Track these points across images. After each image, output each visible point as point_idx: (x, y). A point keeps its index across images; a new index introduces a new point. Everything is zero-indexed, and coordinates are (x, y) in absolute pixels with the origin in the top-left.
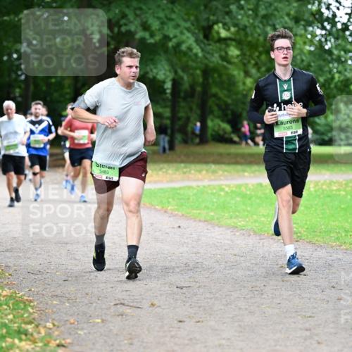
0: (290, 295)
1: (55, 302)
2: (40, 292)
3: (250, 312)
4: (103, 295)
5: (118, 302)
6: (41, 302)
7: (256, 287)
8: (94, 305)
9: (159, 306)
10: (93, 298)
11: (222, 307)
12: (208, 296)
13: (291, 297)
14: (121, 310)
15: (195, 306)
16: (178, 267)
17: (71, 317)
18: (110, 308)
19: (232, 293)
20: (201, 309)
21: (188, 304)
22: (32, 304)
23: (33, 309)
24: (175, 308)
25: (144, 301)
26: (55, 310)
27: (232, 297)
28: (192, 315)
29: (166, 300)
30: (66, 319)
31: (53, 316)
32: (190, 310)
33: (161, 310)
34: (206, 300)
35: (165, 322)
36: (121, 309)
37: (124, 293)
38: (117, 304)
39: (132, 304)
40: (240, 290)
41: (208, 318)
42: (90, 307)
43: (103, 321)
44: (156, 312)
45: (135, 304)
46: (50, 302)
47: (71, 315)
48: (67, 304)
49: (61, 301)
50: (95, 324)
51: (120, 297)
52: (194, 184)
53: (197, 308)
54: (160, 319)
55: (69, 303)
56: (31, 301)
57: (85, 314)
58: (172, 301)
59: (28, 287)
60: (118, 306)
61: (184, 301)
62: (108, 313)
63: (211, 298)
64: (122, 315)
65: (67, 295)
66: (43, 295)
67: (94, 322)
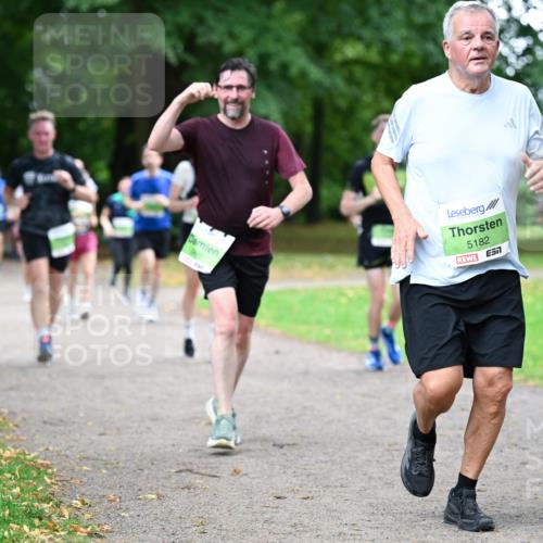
0: (449, 457)
1: (85, 468)
2: (63, 453)
3: (387, 484)
4: (159, 458)
5: (182, 468)
6: (64, 468)
7: (396, 444)
8: (146, 472)
9: (246, 474)
10: (145, 462)
11: (344, 476)
12: (322, 458)
13: (450, 460)
14: (187, 480)
15: (302, 474)
16: (274, 414)
17: (109, 491)
18: (170, 477)
19: (359, 454)
20: (311, 478)
21: (290, 472)
22: (50, 471)
23: (51, 479)
24: (270, 477)
25: (223, 466)
26: (85, 480)
27: (358, 460)
28: (297, 488)
29: (257, 465)
30: (101, 494)
31: (83, 490)
32: (294, 480)
33: (249, 480)
34: (318, 465)
35: (255, 499)
36: (188, 478)
37: (192, 454)
38: (180, 471)
39: (203, 471)
40: (371, 449)
41: (322, 493)
42: (138, 475)
43: (159, 497)
44: (241, 484)
45: (208, 471)
46: (77, 468)
47: (109, 488)
48: (104, 471)
49: (94, 466)
50: (148, 502)
51: (186, 460)
52: (299, 286)
53: (304, 477)
54: (246, 494)
55: (106, 469)
56: (48, 467)
57: (131, 486)
58: (266, 466)
59: (43, 445)
60: (183, 474)
61: (285, 466)
62: (168, 485)
63: (326, 462)
64: (189, 489)
65: (104, 458)
66: (67, 457)
67: (146, 499)
